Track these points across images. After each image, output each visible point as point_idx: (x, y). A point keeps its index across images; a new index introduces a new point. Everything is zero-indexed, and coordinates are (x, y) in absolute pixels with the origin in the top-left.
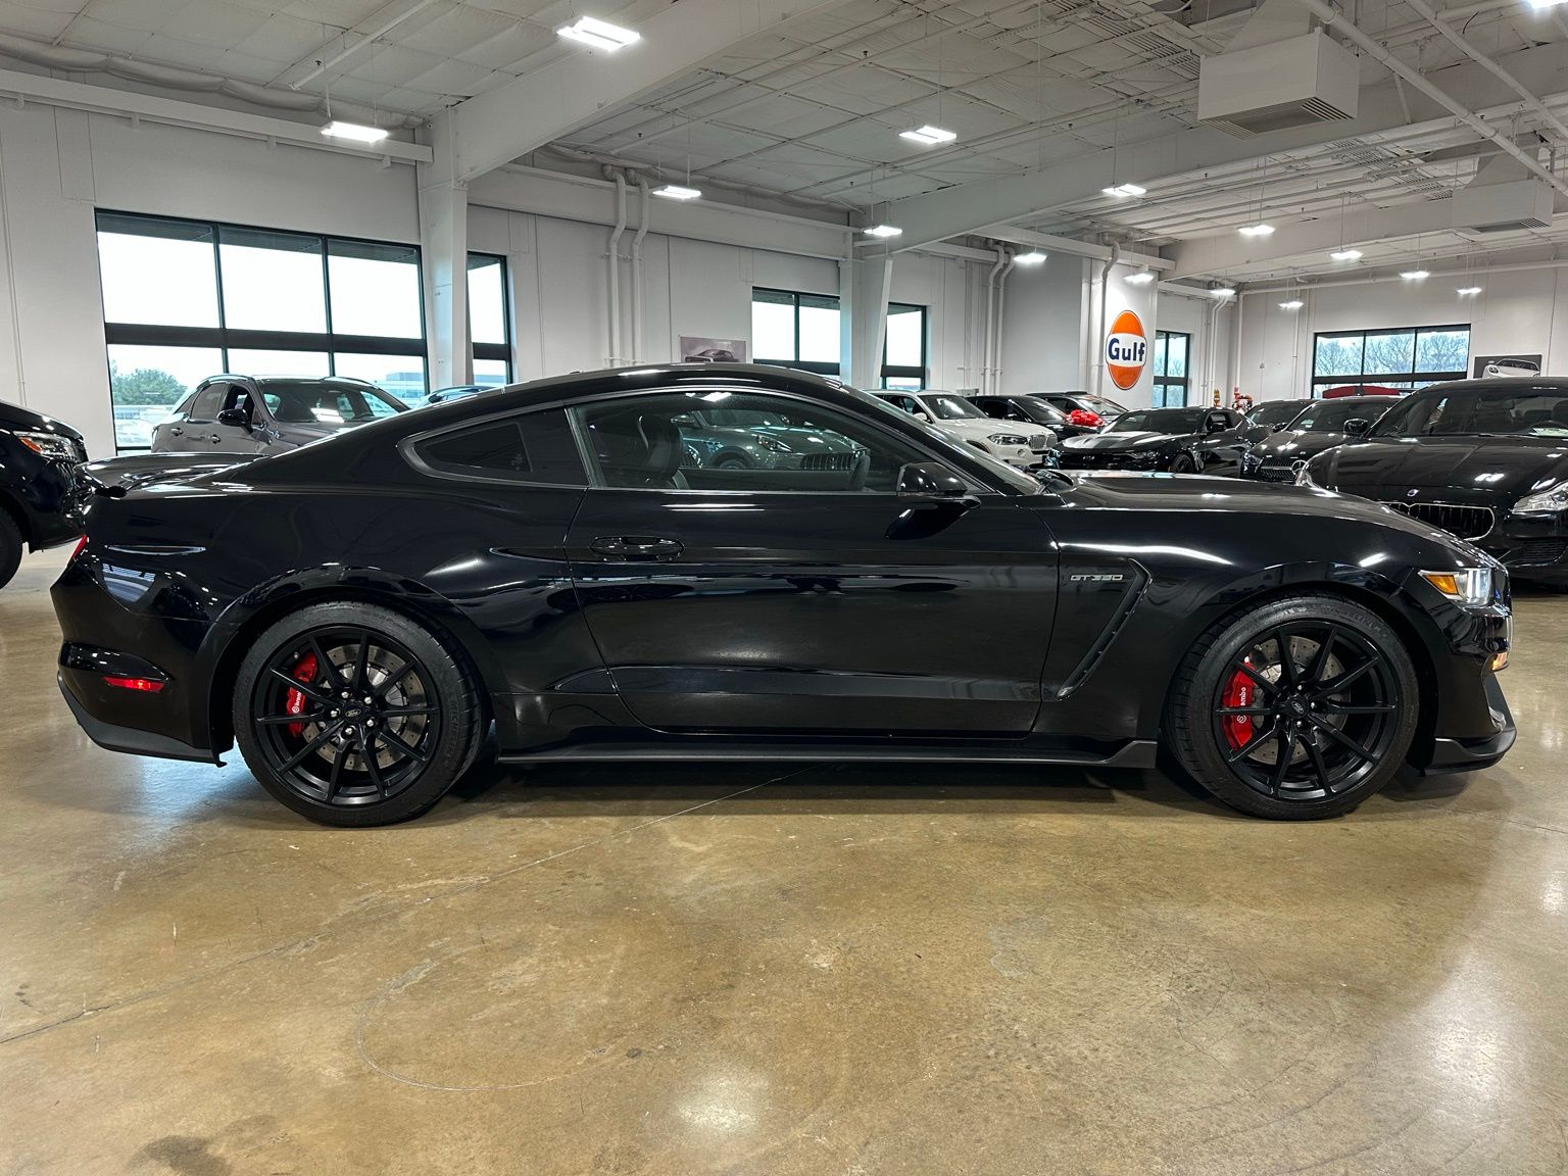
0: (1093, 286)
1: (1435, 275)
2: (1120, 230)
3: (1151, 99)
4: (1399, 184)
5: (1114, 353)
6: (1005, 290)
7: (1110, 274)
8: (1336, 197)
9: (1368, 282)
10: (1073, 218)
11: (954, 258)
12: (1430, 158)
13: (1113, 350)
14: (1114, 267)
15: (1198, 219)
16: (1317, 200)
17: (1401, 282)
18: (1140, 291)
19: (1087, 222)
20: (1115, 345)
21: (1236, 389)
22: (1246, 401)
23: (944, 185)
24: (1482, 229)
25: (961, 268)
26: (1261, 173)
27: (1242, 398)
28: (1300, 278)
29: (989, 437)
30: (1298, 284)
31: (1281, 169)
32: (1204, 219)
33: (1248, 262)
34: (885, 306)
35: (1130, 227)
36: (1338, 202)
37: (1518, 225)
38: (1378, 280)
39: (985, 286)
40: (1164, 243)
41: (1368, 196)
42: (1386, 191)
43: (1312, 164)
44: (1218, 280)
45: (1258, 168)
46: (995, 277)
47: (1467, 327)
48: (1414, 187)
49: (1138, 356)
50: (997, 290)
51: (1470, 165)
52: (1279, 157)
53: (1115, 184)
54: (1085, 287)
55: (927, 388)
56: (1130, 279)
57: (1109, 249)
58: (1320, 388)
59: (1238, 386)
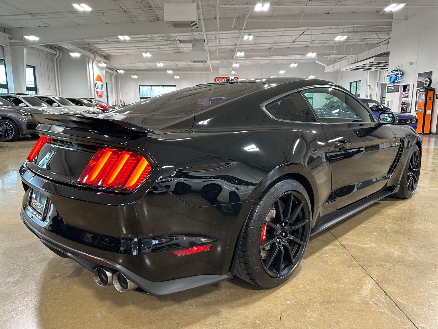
0: (89, 66)
1: (175, 72)
2: (96, 50)
3: (128, 11)
4: (171, 48)
5: (97, 87)
6: (59, 64)
7: (94, 62)
8: (156, 48)
9: (151, 72)
10: (84, 44)
11: (43, 51)
12: (181, 42)
13: (96, 86)
14: (95, 61)
15: (119, 49)
16: (151, 48)
17: (167, 73)
18: (101, 68)
19: (87, 45)
20: (97, 85)
21: (120, 99)
22: (123, 103)
23: (47, 25)
24: (194, 62)
25: (44, 55)
26: (146, 39)
27: (122, 102)
28: (135, 69)
29: (84, 112)
30: (134, 71)
31: (148, 39)
32: (120, 49)
33: (130, 63)
34: (25, 66)
35: (99, 49)
36: (157, 50)
37: (202, 62)
38: (154, 72)
39: (53, 62)
40: (106, 55)
41: (163, 49)
42: (167, 49)
43: (156, 38)
44: (113, 68)
45: (145, 37)
46: (56, 59)
47: (175, 86)
48: (173, 49)
49: (102, 88)
50: (57, 63)
51: (190, 45)
52: (149, 35)
53: (122, 35)
54: (87, 66)
55: (38, 94)
56: (100, 65)
57: (93, 55)
58: (142, 100)
59: (121, 98)
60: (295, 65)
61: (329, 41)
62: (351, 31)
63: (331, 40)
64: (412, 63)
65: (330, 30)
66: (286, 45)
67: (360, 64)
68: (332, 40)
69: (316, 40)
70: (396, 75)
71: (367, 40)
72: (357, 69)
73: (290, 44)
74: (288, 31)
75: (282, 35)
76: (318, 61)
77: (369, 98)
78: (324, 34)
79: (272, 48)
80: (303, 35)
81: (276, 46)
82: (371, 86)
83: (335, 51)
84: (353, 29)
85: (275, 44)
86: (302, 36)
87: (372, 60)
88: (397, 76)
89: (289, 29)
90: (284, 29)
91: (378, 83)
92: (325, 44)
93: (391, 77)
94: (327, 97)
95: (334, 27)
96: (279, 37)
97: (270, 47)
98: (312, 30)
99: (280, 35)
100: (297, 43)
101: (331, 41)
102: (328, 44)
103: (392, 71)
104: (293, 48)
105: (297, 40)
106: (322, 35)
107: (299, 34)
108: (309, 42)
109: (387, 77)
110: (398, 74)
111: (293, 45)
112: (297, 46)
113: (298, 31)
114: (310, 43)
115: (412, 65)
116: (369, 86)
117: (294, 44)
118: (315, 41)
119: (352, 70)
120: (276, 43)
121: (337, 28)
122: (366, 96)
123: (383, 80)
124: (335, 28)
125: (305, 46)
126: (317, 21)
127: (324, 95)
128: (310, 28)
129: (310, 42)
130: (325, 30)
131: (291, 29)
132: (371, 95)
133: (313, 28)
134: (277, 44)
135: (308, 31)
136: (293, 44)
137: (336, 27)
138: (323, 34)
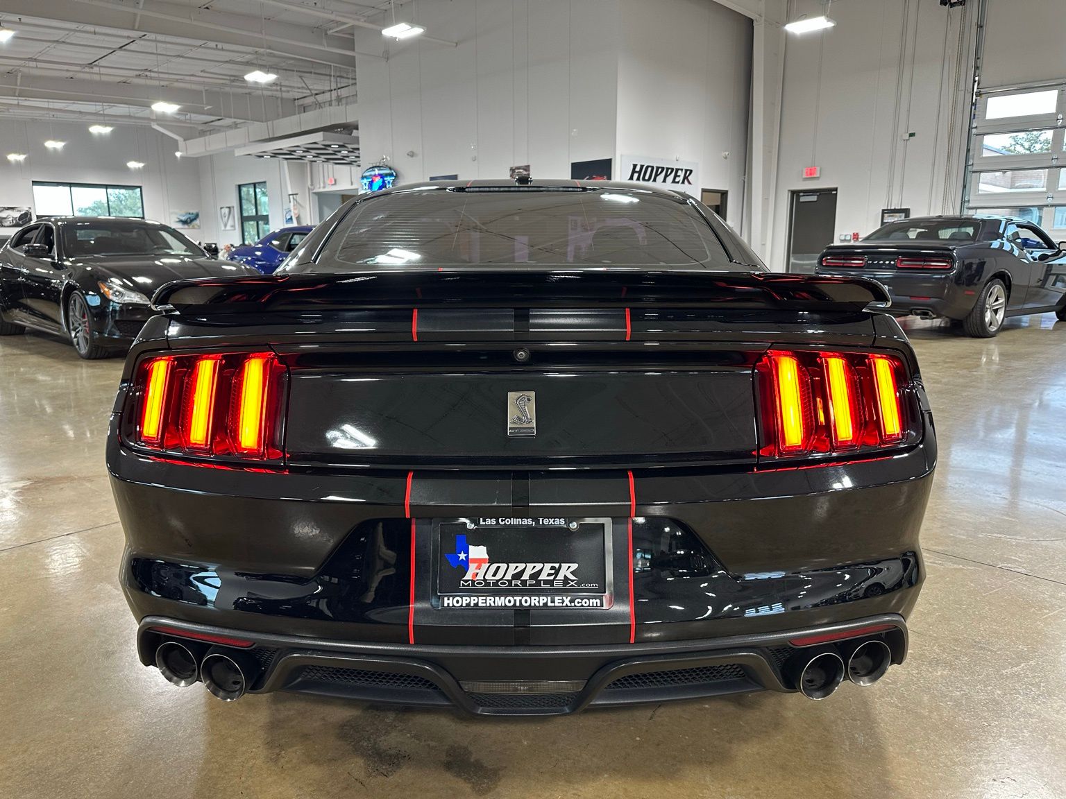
60: (106, 130)
61: (187, 78)
62: (247, 62)
63: (192, 75)
64: (412, 155)
65: (200, 49)
66: (67, 70)
67: (285, 144)
68: (195, 76)
69: (154, 70)
70: (382, 176)
71: (279, 88)
72: (275, 155)
73: (78, 68)
74: (90, 33)
75: (63, 40)
76: (158, 125)
77: (295, 224)
78: (182, 57)
79: (20, 74)
80: (125, 50)
81: (33, 69)
82: (298, 197)
83: (207, 104)
84: (255, 56)
85: (33, 64)
86: (119, 53)
87: (318, 137)
88: (386, 179)
89: (90, 28)
90: (73, 26)
91: (311, 192)
92: (176, 84)
93: (370, 180)
94: (183, 218)
95: (213, 44)
96: (49, 44)
97: (10, 68)
98: (155, 41)
99: (56, 39)
100: (103, 70)
101: (192, 78)
102: (188, 86)
103: (371, 166)
104: (83, 81)
105: (102, 62)
106: (174, 60)
107: (114, 47)
108: (131, 72)
109: (362, 181)
110: (387, 175)
111: (90, 73)
112: (104, 78)
113: (113, 37)
114: (137, 76)
115: (414, 158)
116: (291, 197)
117: (91, 70)
118: (150, 71)
119: (262, 156)
120: (36, 60)
121: (222, 50)
122: (285, 220)
123: (322, 185)
124: (217, 48)
125: (119, 82)
126: (195, 23)
127: (176, 213)
128: (152, 36)
129: (138, 73)
130: (187, 48)
131: (98, 29)
132: (298, 218)
133: (160, 37)
134: (39, 65)
135: (142, 42)
136: (87, 70)
137: (220, 46)
138: (179, 56)
